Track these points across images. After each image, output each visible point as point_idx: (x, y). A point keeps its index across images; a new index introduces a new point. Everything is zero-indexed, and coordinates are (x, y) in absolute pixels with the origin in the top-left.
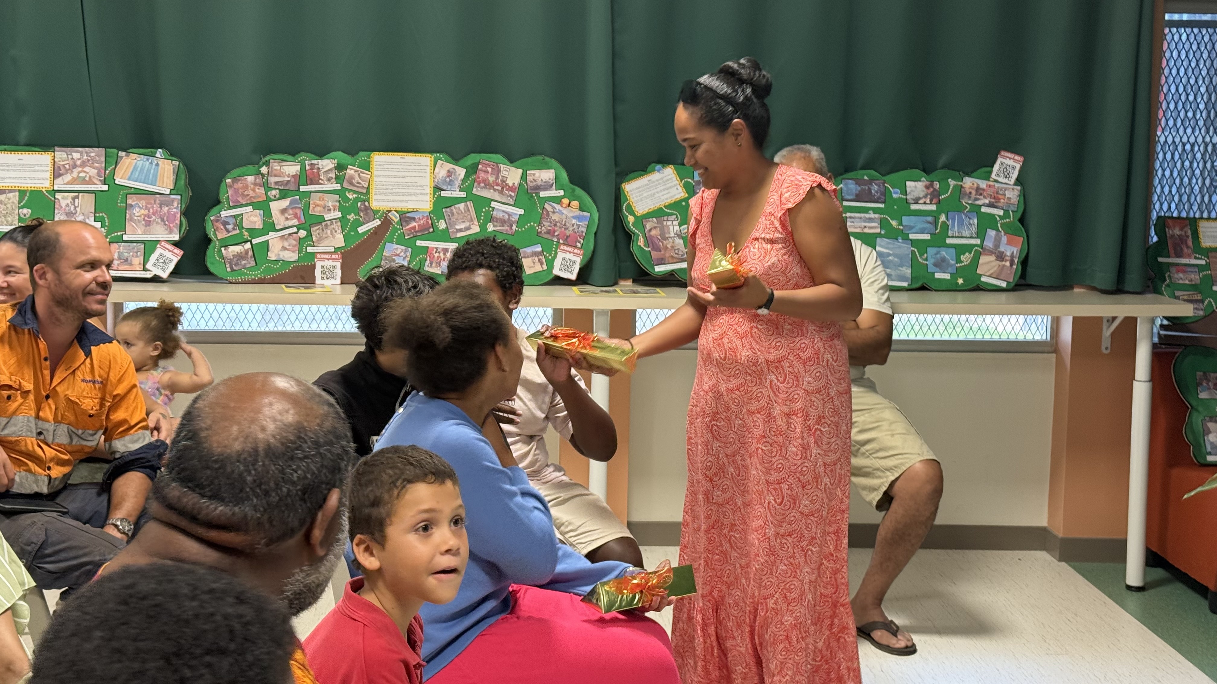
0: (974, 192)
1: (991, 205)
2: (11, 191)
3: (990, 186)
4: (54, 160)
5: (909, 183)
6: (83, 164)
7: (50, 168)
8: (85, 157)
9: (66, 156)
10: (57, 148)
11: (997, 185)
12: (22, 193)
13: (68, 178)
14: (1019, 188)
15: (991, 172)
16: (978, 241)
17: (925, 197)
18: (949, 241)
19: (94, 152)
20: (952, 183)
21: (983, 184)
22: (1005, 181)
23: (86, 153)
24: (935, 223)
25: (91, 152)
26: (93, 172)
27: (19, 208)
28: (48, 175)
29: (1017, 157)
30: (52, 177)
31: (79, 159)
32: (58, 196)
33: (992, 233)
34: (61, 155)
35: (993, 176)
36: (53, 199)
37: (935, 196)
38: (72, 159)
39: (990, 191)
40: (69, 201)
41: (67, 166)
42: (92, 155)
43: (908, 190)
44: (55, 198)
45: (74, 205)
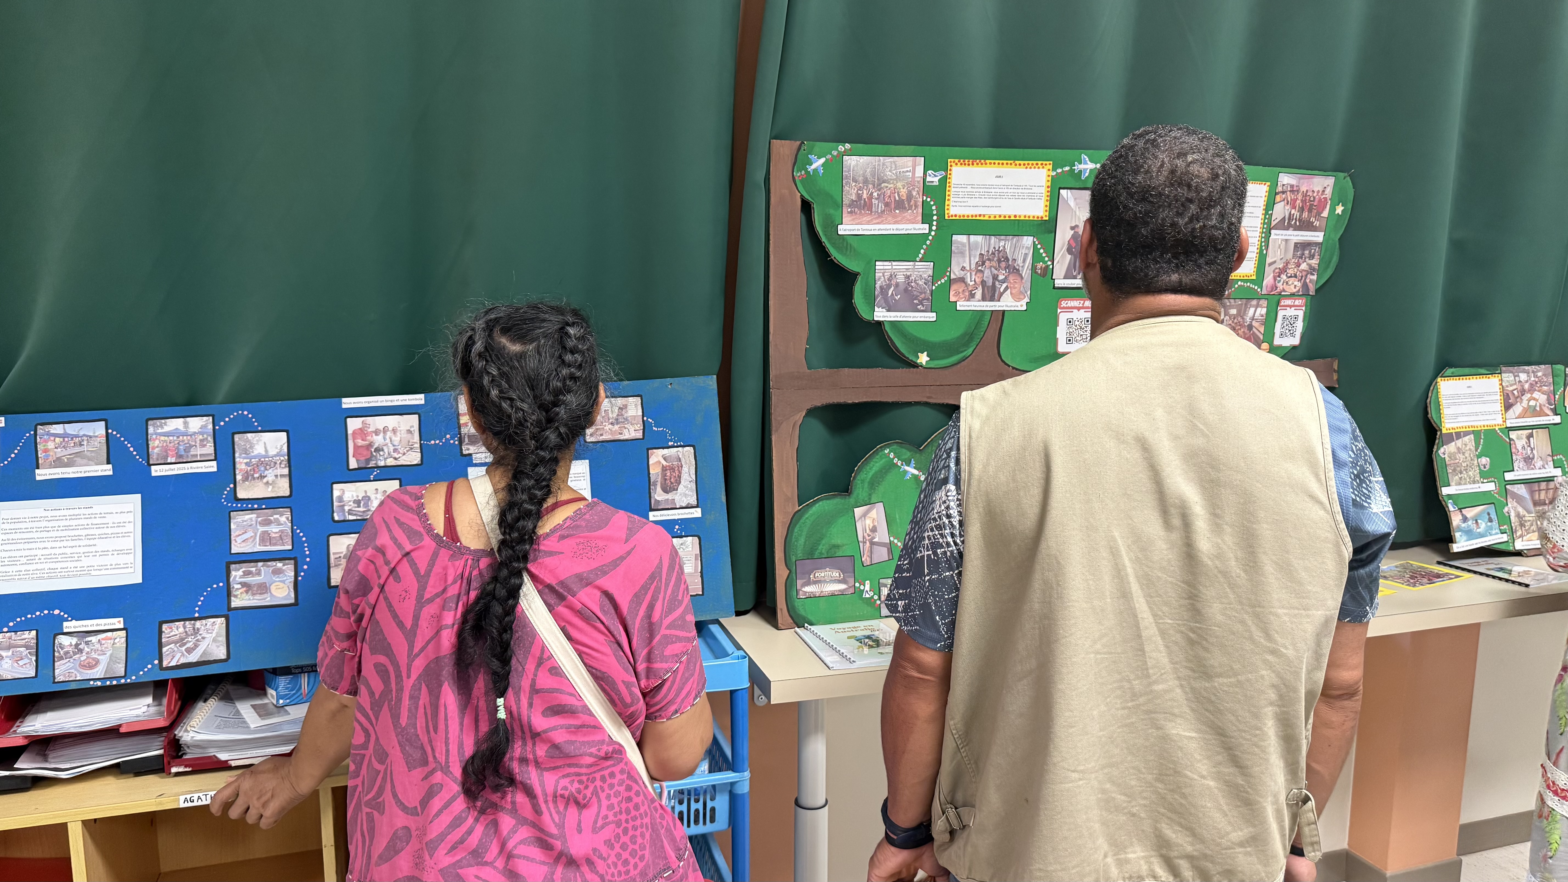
2: (1466, 434)
4: (1501, 384)
6: (1532, 389)
7: (1498, 397)
8: (1533, 379)
9: (1513, 378)
10: (1504, 369)
12: (1477, 434)
13: (1518, 409)
19: (1541, 371)
23: (1533, 372)
25: (1539, 371)
26: (1542, 398)
27: (1479, 457)
28: (1499, 407)
30: (1503, 409)
31: (1527, 382)
32: (1513, 435)
34: (1508, 377)
36: (1508, 440)
38: (1520, 382)
40: (1524, 441)
41: (1515, 392)
42: (1540, 374)
44: (1509, 438)
45: (1529, 446)
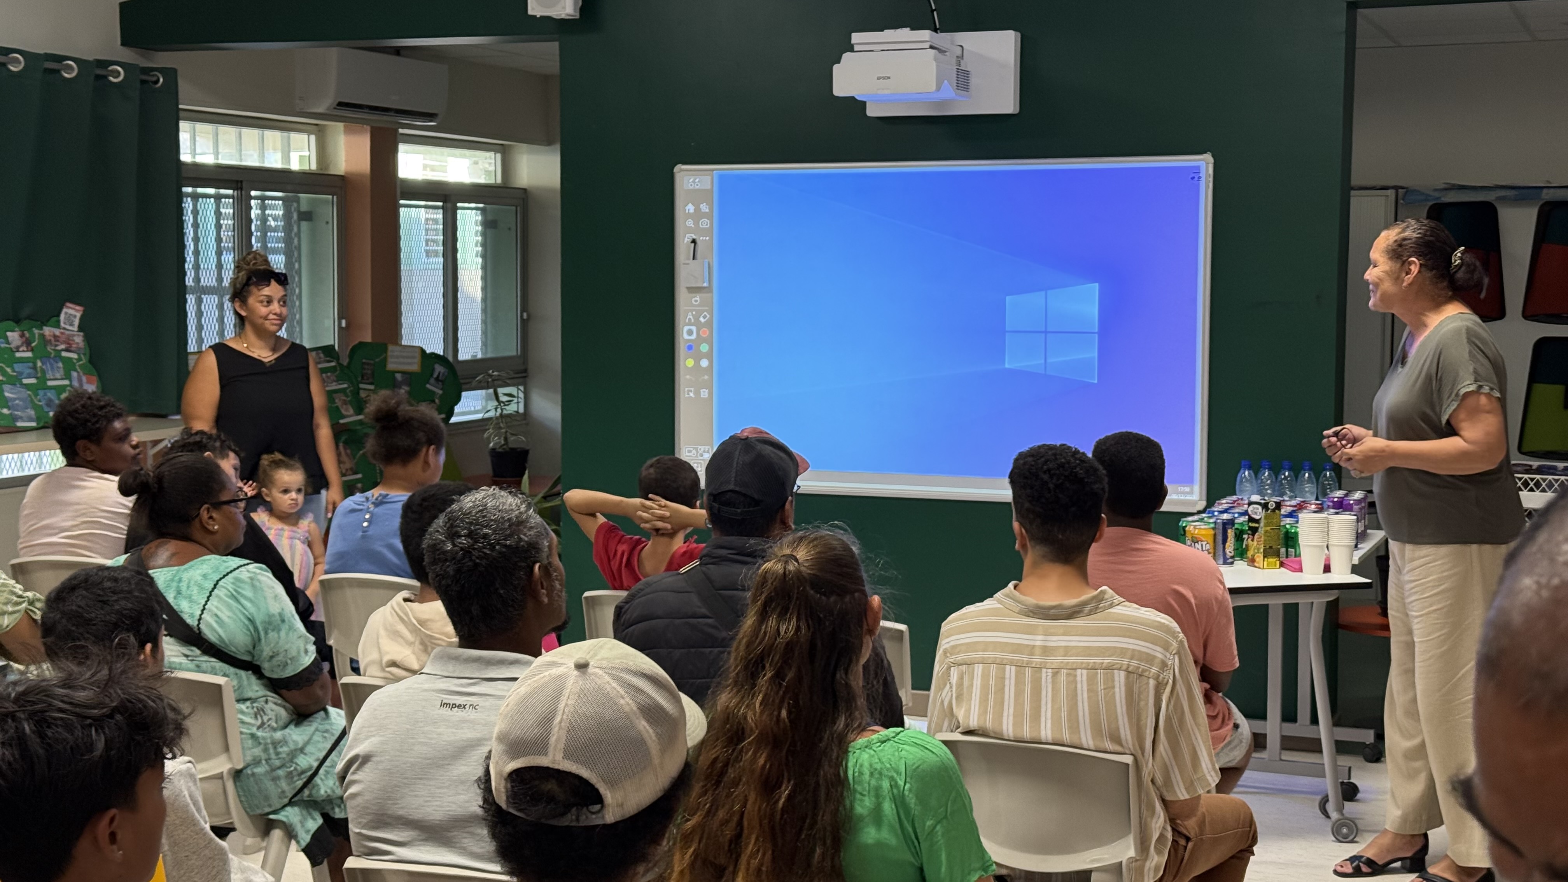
0: (52, 339)
1: (67, 350)
3: (62, 333)
5: (9, 334)
11: (67, 332)
14: (82, 334)
15: (59, 321)
16: (66, 382)
17: (22, 345)
18: (50, 383)
20: (36, 331)
21: (57, 332)
22: (71, 328)
24: (35, 368)
29: (78, 308)
33: (74, 374)
35: (62, 324)
37: (28, 343)
39: (63, 338)
43: (10, 339)
